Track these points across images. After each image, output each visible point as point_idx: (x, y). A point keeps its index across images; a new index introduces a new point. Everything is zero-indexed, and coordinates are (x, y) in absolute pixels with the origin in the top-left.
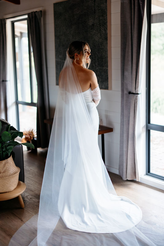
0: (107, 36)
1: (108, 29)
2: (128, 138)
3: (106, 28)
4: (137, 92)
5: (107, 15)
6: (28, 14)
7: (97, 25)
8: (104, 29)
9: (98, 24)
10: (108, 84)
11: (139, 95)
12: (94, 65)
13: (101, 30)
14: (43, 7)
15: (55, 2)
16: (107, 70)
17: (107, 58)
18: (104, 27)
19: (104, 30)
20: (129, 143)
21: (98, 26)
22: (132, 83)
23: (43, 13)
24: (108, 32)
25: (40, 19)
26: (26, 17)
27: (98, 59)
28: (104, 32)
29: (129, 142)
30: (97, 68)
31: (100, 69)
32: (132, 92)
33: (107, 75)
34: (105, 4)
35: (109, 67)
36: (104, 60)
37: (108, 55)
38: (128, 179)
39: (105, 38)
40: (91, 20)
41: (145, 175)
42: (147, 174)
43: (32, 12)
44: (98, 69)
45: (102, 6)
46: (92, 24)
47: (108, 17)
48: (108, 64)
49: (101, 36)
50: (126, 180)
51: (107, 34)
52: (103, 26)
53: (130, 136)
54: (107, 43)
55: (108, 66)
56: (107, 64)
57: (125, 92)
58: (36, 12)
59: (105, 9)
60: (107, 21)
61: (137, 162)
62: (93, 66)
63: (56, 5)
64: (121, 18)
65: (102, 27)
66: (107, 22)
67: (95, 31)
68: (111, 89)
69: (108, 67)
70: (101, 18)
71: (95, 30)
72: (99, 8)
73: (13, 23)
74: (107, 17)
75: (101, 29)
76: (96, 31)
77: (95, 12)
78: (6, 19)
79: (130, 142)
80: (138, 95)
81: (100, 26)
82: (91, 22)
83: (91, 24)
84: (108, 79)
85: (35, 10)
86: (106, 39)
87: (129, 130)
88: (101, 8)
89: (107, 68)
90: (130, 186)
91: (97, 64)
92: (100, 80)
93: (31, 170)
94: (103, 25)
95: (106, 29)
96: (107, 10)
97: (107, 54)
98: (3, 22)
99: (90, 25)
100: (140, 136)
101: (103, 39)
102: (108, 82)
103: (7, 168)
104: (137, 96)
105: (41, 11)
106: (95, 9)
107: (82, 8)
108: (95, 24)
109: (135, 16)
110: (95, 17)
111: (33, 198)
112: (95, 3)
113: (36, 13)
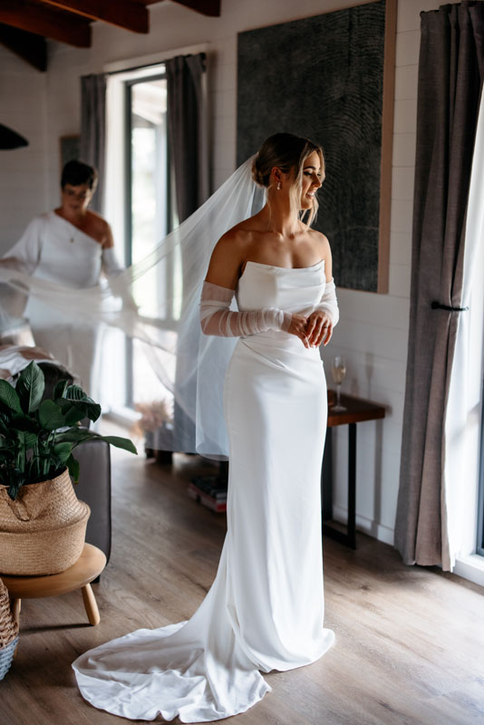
0: (381, 133)
1: (383, 112)
2: (425, 439)
3: (378, 110)
4: (455, 305)
5: (382, 71)
6: (167, 63)
7: (355, 100)
8: (374, 113)
9: (358, 96)
10: (376, 276)
11: (464, 312)
12: (340, 218)
13: (363, 114)
14: (209, 42)
15: (242, 28)
16: (376, 234)
17: (376, 197)
18: (373, 106)
19: (372, 114)
20: (426, 456)
21: (356, 103)
22: (442, 275)
23: (207, 61)
24: (384, 120)
25: (199, 78)
26: (161, 69)
27: (352, 201)
28: (373, 121)
29: (427, 451)
30: (349, 228)
31: (357, 230)
32: (441, 303)
33: (376, 250)
34: (378, 37)
35: (380, 225)
36: (368, 203)
37: (381, 191)
38: (419, 563)
39: (375, 138)
40: (338, 86)
41: (472, 554)
42: (478, 552)
43: (177, 58)
44: (350, 231)
45: (369, 44)
46: (339, 96)
47: (385, 76)
48: (378, 216)
49: (363, 132)
50: (414, 563)
51: (380, 128)
52: (371, 104)
53: (431, 435)
54: (379, 155)
55: (378, 222)
56: (376, 215)
57: (423, 302)
58: (189, 56)
59: (377, 54)
60: (382, 89)
61: (446, 513)
62: (338, 221)
63: (244, 37)
64: (420, 80)
65: (366, 106)
66: (382, 92)
67: (346, 117)
68: (386, 291)
69: (378, 226)
70: (366, 80)
71: (349, 113)
72: (363, 50)
73: (128, 88)
74: (382, 78)
75: (363, 111)
76: (349, 116)
77: (349, 62)
78: (106, 76)
79: (429, 453)
80: (460, 313)
81: (363, 102)
82: (337, 90)
83: (337, 96)
84: (377, 259)
85: (185, 51)
86: (378, 142)
87: (427, 415)
88: (367, 50)
89: (375, 229)
90: (423, 584)
91: (348, 215)
92: (356, 264)
93: (144, 515)
94: (370, 101)
95: (377, 113)
96: (383, 57)
97: (379, 188)
98: (99, 84)
99: (336, 98)
100: (458, 435)
101: (368, 142)
102: (376, 269)
103: (49, 505)
104: (457, 316)
105: (203, 55)
106: (350, 52)
107: (314, 48)
108: (349, 98)
109: (459, 76)
110: (349, 76)
111: (131, 598)
112: (351, 34)
113: (187, 59)
